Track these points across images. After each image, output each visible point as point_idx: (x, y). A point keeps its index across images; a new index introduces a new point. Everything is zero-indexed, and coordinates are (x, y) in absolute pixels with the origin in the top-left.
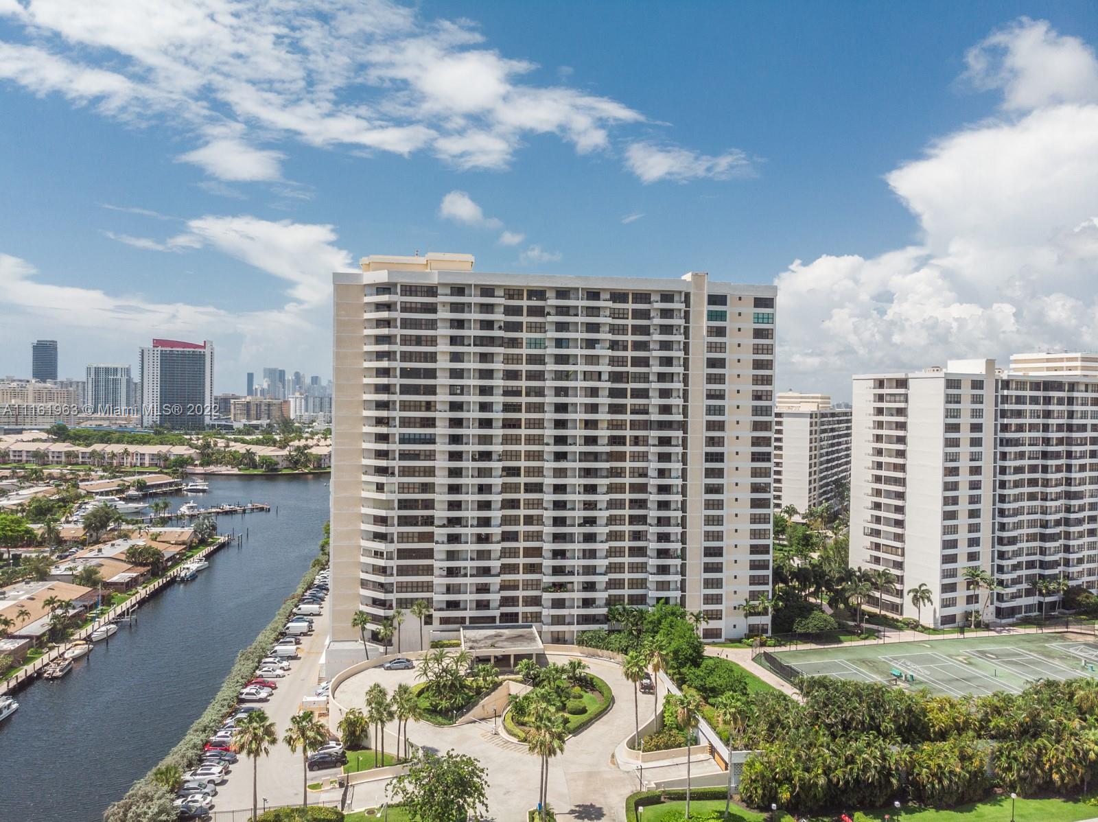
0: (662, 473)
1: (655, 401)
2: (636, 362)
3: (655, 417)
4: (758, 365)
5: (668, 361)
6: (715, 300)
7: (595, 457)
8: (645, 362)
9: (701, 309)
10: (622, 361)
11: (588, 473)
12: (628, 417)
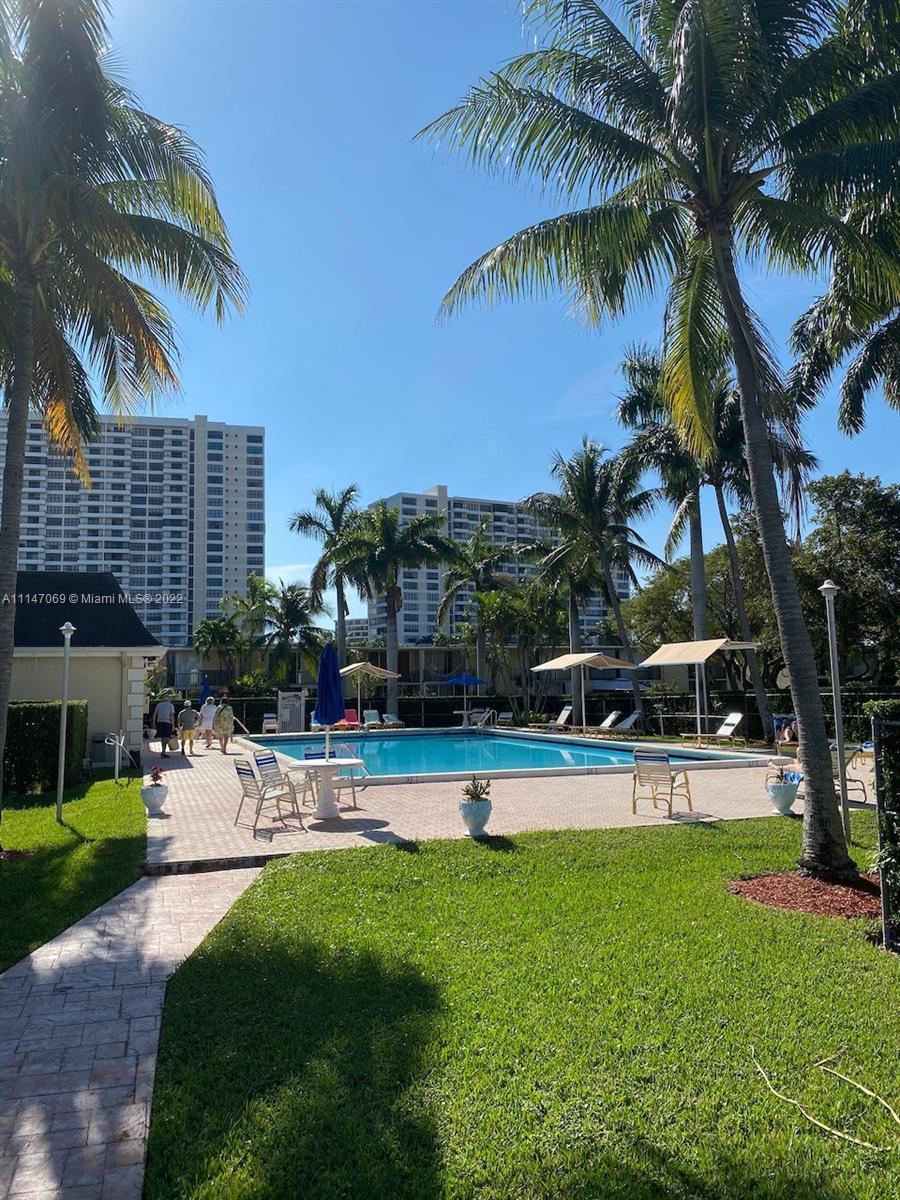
0: (174, 557)
1: (168, 505)
2: (153, 478)
3: (168, 516)
4: (251, 484)
5: (178, 477)
6: (212, 435)
7: (119, 545)
8: (160, 478)
9: (201, 441)
10: (142, 478)
11: (114, 557)
12: (147, 518)
